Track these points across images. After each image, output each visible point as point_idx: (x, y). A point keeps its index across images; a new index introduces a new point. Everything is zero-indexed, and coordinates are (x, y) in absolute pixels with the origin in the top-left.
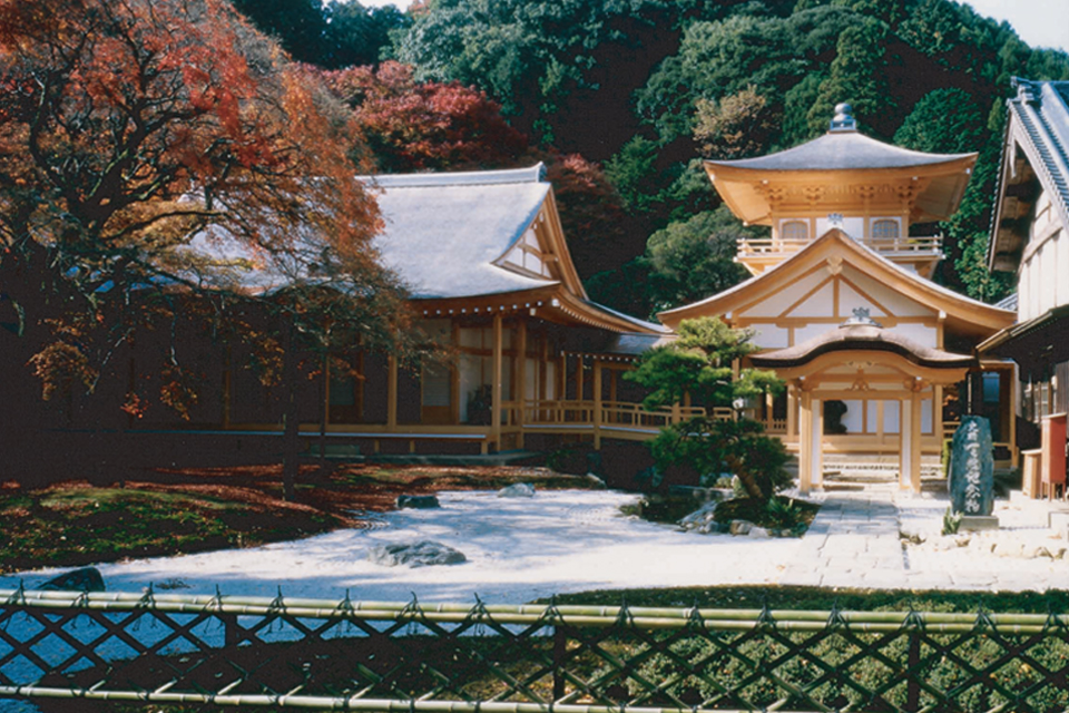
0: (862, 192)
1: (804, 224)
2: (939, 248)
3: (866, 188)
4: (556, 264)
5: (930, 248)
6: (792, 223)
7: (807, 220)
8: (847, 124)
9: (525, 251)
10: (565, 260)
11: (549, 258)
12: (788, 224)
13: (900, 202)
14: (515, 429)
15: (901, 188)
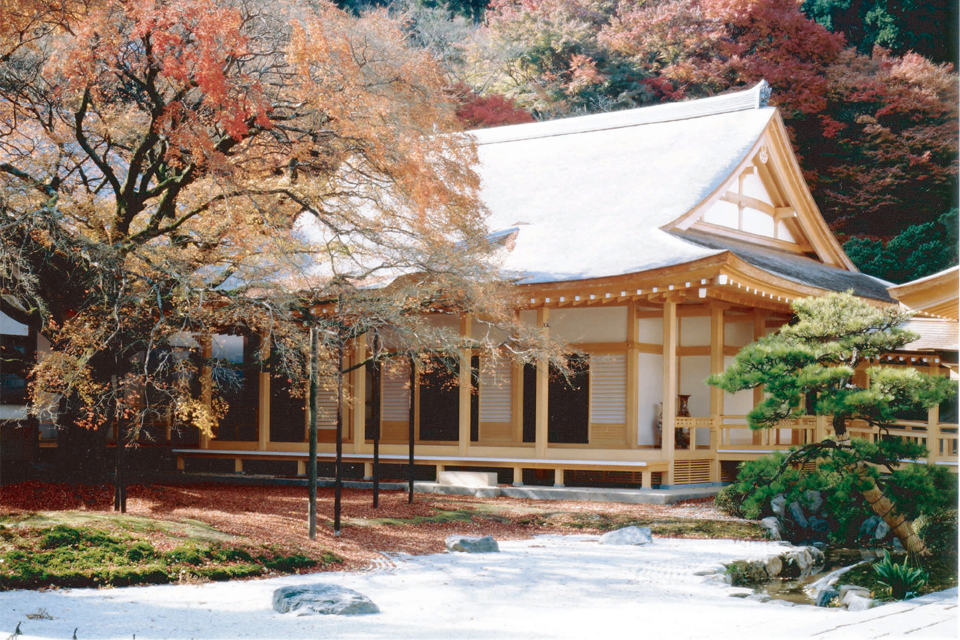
4: (795, 220)
9: (741, 207)
10: (809, 214)
11: (785, 213)
14: (703, 455)
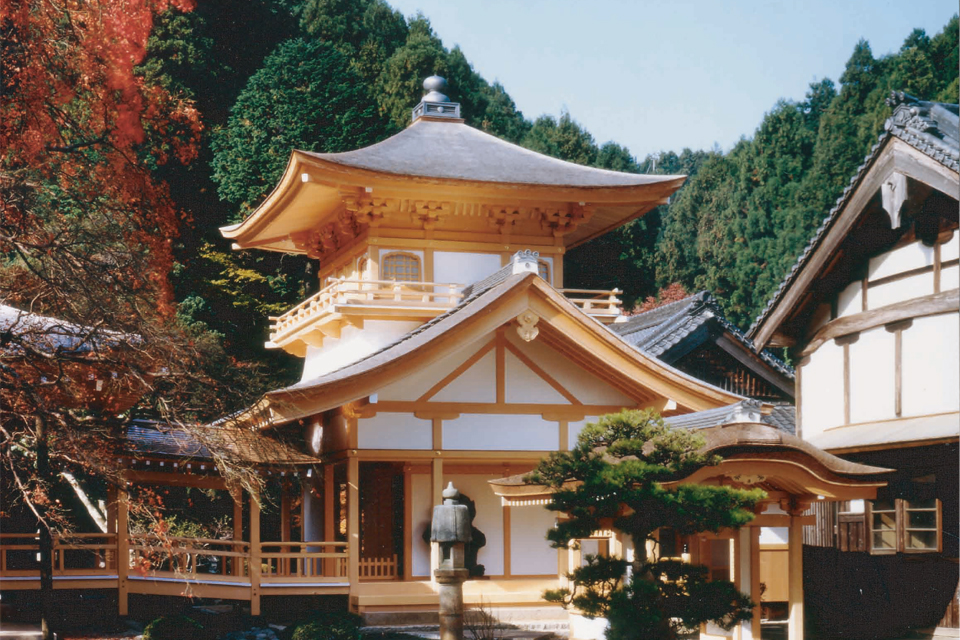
0: (502, 216)
1: (416, 259)
2: (618, 306)
3: (509, 211)
5: (606, 306)
6: (398, 256)
7: (420, 254)
8: (445, 110)
12: (391, 256)
13: (552, 235)
15: (556, 215)
